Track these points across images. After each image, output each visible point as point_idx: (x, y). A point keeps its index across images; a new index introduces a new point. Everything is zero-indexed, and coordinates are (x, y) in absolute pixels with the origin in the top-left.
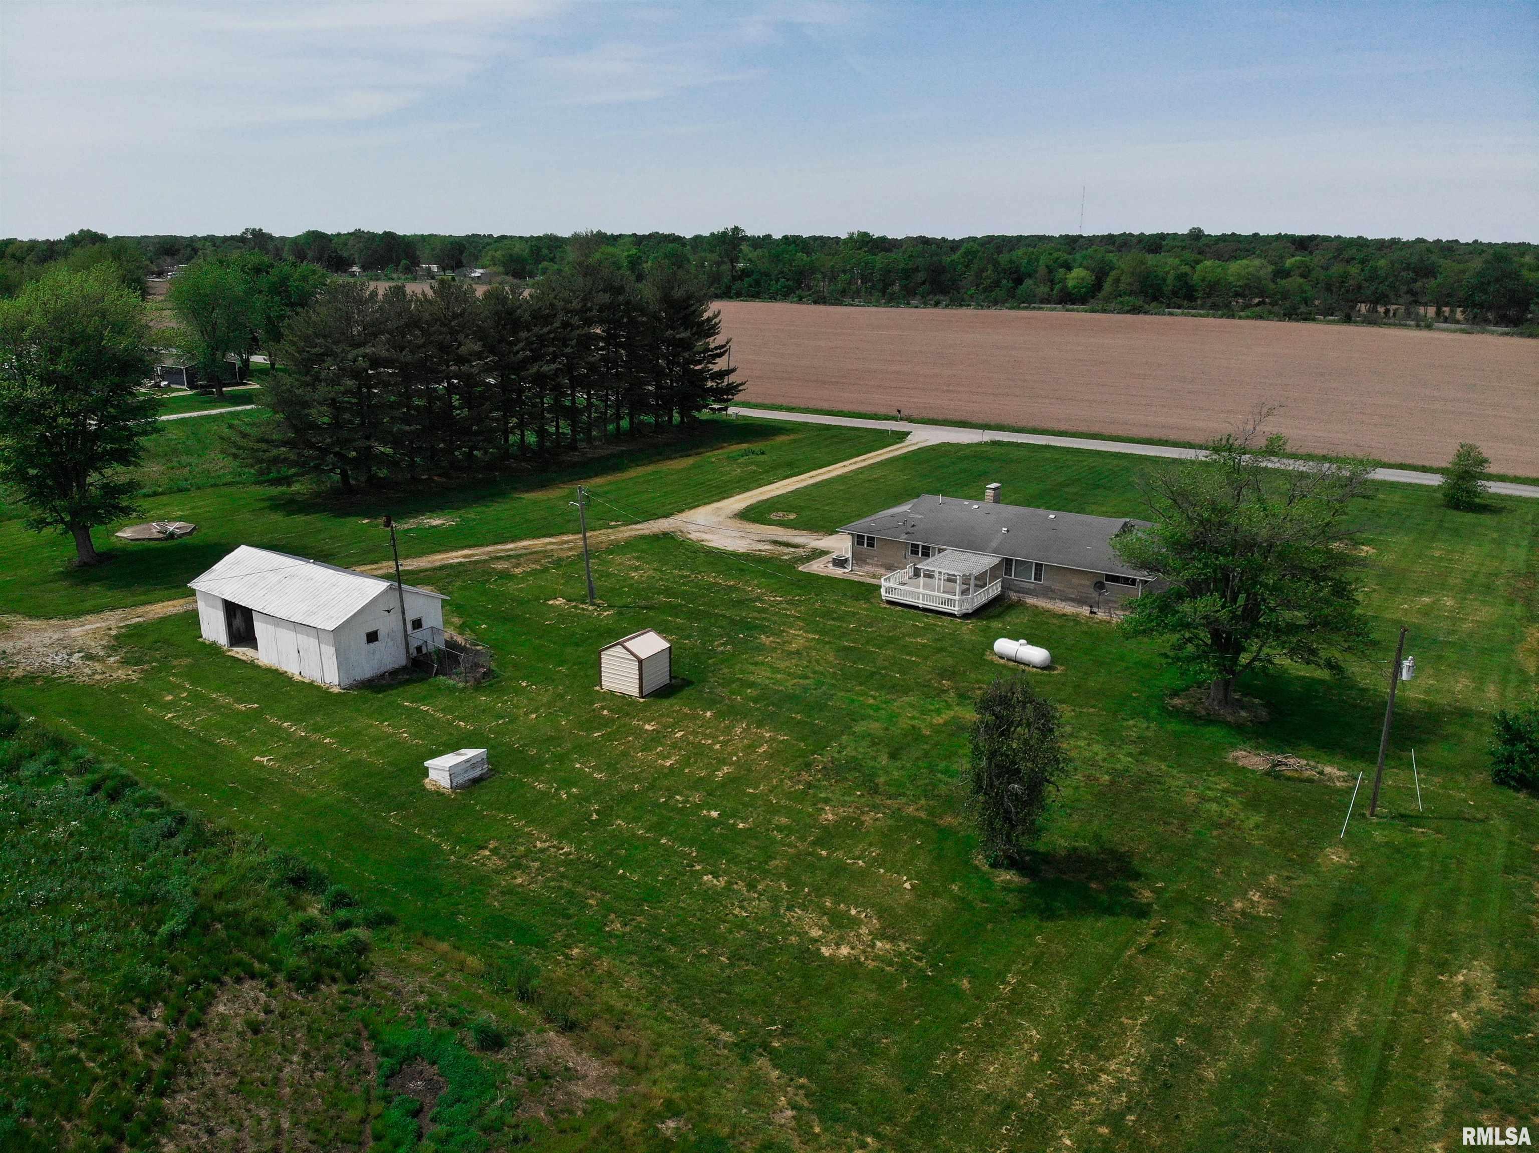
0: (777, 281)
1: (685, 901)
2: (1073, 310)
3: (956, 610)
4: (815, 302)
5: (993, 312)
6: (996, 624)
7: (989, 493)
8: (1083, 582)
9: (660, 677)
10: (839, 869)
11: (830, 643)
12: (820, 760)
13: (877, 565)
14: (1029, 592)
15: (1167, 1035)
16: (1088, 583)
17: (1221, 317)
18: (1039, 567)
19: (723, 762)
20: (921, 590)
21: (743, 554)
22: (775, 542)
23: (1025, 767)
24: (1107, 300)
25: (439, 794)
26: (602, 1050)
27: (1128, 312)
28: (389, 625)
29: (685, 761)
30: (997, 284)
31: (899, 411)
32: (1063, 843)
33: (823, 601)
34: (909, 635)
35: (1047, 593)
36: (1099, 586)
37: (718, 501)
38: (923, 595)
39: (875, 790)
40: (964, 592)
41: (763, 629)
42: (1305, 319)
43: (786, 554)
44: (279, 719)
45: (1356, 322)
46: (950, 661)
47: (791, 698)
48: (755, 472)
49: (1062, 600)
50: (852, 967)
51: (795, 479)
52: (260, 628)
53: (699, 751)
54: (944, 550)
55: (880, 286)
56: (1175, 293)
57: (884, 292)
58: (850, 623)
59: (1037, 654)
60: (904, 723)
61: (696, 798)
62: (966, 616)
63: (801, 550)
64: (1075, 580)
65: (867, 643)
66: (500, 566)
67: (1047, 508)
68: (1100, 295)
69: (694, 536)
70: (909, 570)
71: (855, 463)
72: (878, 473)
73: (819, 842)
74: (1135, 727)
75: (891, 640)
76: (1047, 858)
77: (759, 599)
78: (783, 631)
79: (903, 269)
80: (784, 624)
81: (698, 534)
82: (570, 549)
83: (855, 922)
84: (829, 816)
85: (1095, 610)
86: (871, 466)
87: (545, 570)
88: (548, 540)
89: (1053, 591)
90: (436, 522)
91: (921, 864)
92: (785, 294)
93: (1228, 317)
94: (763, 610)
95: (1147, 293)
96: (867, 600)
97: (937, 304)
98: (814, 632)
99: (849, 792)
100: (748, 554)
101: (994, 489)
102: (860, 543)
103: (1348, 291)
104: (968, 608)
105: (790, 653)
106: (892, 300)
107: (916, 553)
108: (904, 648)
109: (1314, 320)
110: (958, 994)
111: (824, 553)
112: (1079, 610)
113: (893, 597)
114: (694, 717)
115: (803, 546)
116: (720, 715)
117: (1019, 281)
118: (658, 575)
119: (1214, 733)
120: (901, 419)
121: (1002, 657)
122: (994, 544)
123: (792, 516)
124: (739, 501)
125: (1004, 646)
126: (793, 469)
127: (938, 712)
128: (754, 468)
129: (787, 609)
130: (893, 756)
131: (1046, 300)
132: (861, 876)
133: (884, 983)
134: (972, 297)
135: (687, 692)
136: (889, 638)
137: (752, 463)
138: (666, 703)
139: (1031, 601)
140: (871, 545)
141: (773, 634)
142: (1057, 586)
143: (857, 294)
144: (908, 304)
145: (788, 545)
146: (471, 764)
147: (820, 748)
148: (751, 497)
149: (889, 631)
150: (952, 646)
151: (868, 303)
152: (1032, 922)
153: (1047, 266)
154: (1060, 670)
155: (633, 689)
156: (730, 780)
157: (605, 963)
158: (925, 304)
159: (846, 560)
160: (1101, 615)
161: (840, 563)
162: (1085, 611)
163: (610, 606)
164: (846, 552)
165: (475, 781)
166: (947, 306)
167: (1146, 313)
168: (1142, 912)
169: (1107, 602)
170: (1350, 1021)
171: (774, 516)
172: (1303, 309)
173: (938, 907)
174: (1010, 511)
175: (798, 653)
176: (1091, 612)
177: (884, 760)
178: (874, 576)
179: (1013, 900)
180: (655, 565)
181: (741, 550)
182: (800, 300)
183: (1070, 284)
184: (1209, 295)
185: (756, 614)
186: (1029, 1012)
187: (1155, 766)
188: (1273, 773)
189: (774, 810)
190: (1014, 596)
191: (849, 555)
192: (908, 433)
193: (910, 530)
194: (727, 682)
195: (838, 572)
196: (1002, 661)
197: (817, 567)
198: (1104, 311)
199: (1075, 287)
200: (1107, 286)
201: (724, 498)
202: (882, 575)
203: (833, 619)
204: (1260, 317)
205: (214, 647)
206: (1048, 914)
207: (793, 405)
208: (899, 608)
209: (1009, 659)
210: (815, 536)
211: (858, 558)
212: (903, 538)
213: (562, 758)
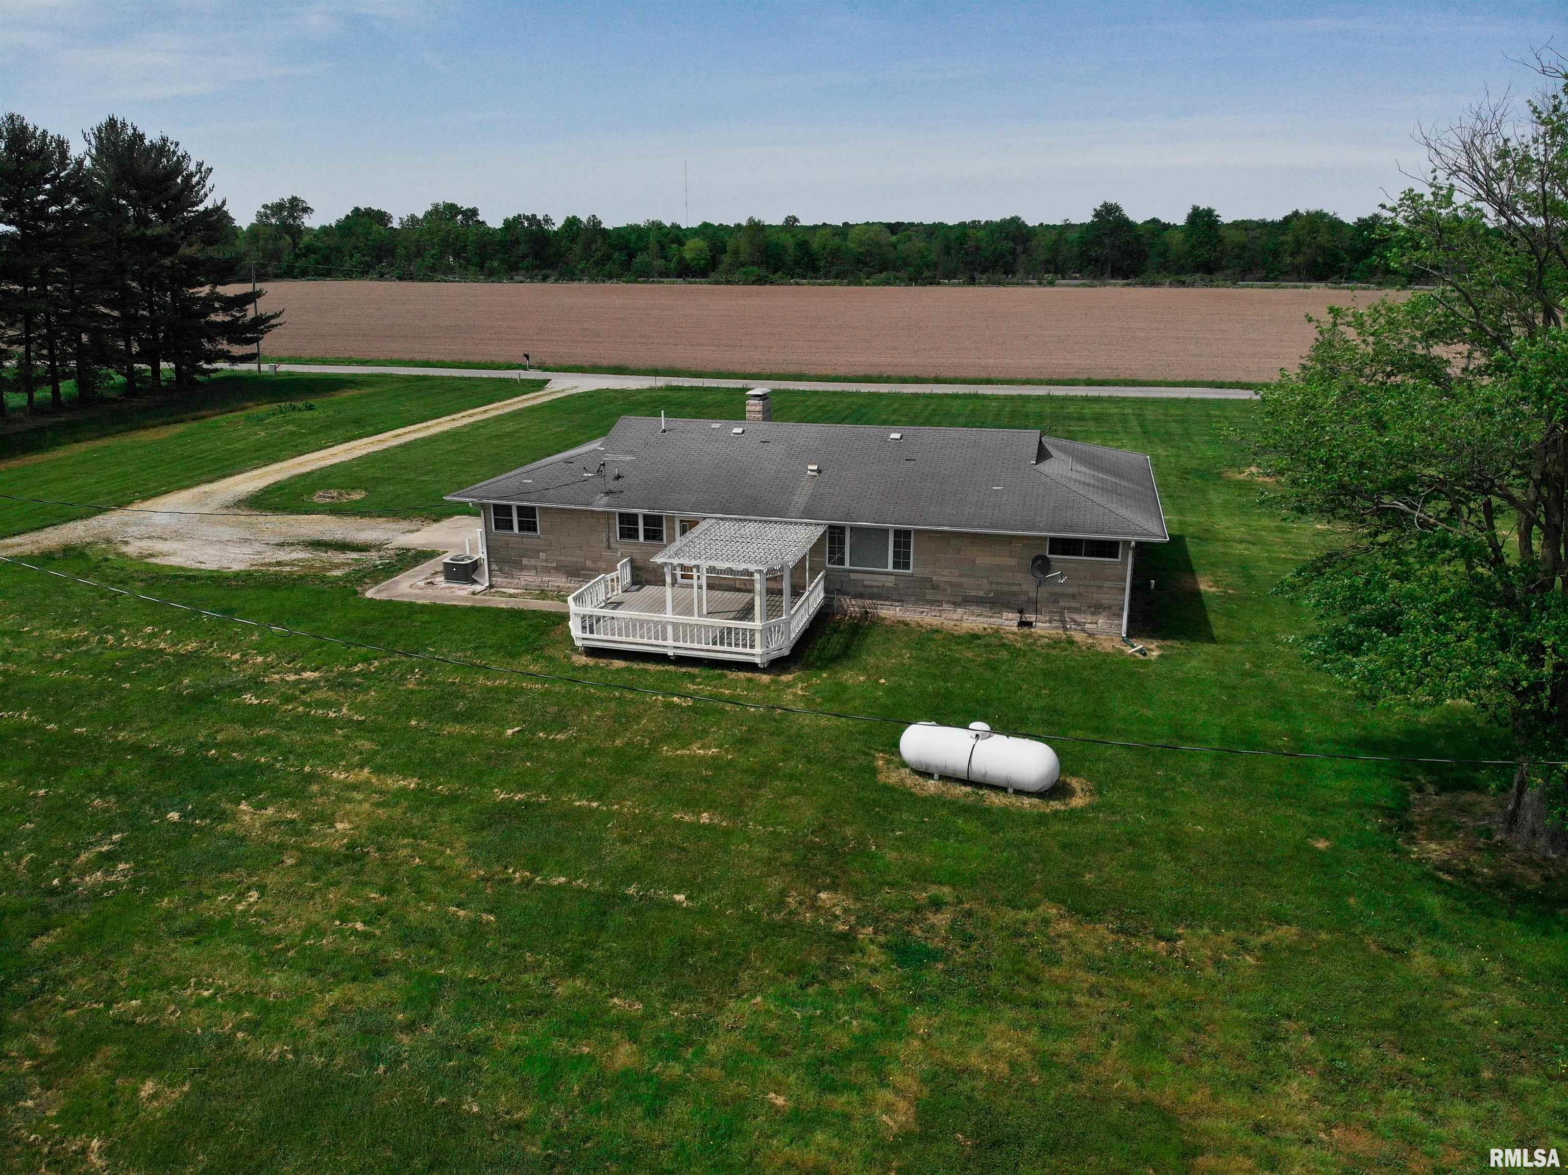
0: (352, 256)
2: (695, 283)
3: (757, 654)
4: (400, 279)
5: (608, 285)
7: (754, 407)
8: (997, 560)
11: (452, 799)
13: (547, 570)
14: (885, 595)
16: (1012, 562)
17: (848, 284)
18: (902, 537)
20: (669, 615)
21: (237, 575)
22: (318, 545)
24: (729, 271)
27: (753, 283)
30: (609, 257)
31: (527, 356)
33: (428, 668)
34: (670, 737)
35: (924, 592)
36: (1041, 565)
37: (211, 481)
38: (675, 626)
40: (773, 610)
41: (250, 783)
42: (931, 284)
43: (337, 566)
45: (980, 284)
48: (292, 434)
49: (956, 604)
51: (365, 440)
54: (694, 523)
55: (476, 259)
56: (797, 263)
57: (482, 267)
58: (503, 723)
59: (1028, 758)
62: (777, 665)
63: (374, 554)
64: (984, 559)
65: (562, 782)
67: (884, 422)
68: (721, 267)
69: (131, 550)
70: (623, 573)
71: (470, 416)
72: (510, 426)
77: (255, 684)
78: (311, 778)
79: (501, 241)
80: (315, 752)
81: (145, 544)
85: (1031, 617)
86: (498, 419)
89: (935, 587)
92: (363, 272)
93: (855, 285)
94: (261, 715)
95: (768, 264)
96: (541, 655)
97: (545, 279)
98: (404, 770)
100: (249, 574)
101: (762, 397)
102: (503, 524)
103: (967, 254)
104: (781, 645)
105: (329, 859)
106: (491, 275)
107: (633, 534)
108: (668, 786)
109: (939, 284)
111: (421, 556)
112: (996, 621)
113: (601, 638)
115: (379, 547)
117: (631, 256)
120: (531, 367)
121: (926, 774)
122: (801, 499)
123: (357, 496)
124: (253, 479)
125: (929, 742)
128: (291, 428)
129: (326, 704)
131: (665, 274)
134: (582, 272)
136: (619, 753)
137: (288, 422)
139: (889, 612)
140: (528, 525)
141: (278, 794)
142: (943, 576)
143: (450, 270)
144: (512, 279)
145: (343, 547)
148: (280, 471)
149: (611, 735)
150: (786, 754)
151: (464, 279)
153: (659, 242)
154: (1082, 792)
158: (532, 279)
159: (475, 566)
160: (1043, 627)
161: (462, 571)
162: (1008, 621)
164: (474, 549)
166: (557, 281)
167: (772, 283)
169: (1055, 598)
171: (319, 498)
172: (927, 273)
174: (807, 433)
175: (351, 858)
176: (1022, 624)
178: (543, 594)
181: (236, 567)
182: (381, 276)
183: (688, 256)
184: (832, 264)
185: (237, 731)
190: (853, 606)
191: (481, 554)
192: (545, 382)
193: (612, 485)
195: (461, 594)
196: (932, 786)
197: (409, 587)
198: (728, 283)
199: (693, 259)
200: (726, 259)
201: (224, 476)
202: (570, 591)
203: (457, 718)
204: (887, 283)
207: (367, 358)
208: (618, 664)
209: (947, 777)
210: (403, 526)
211: (503, 558)
212: (600, 504)
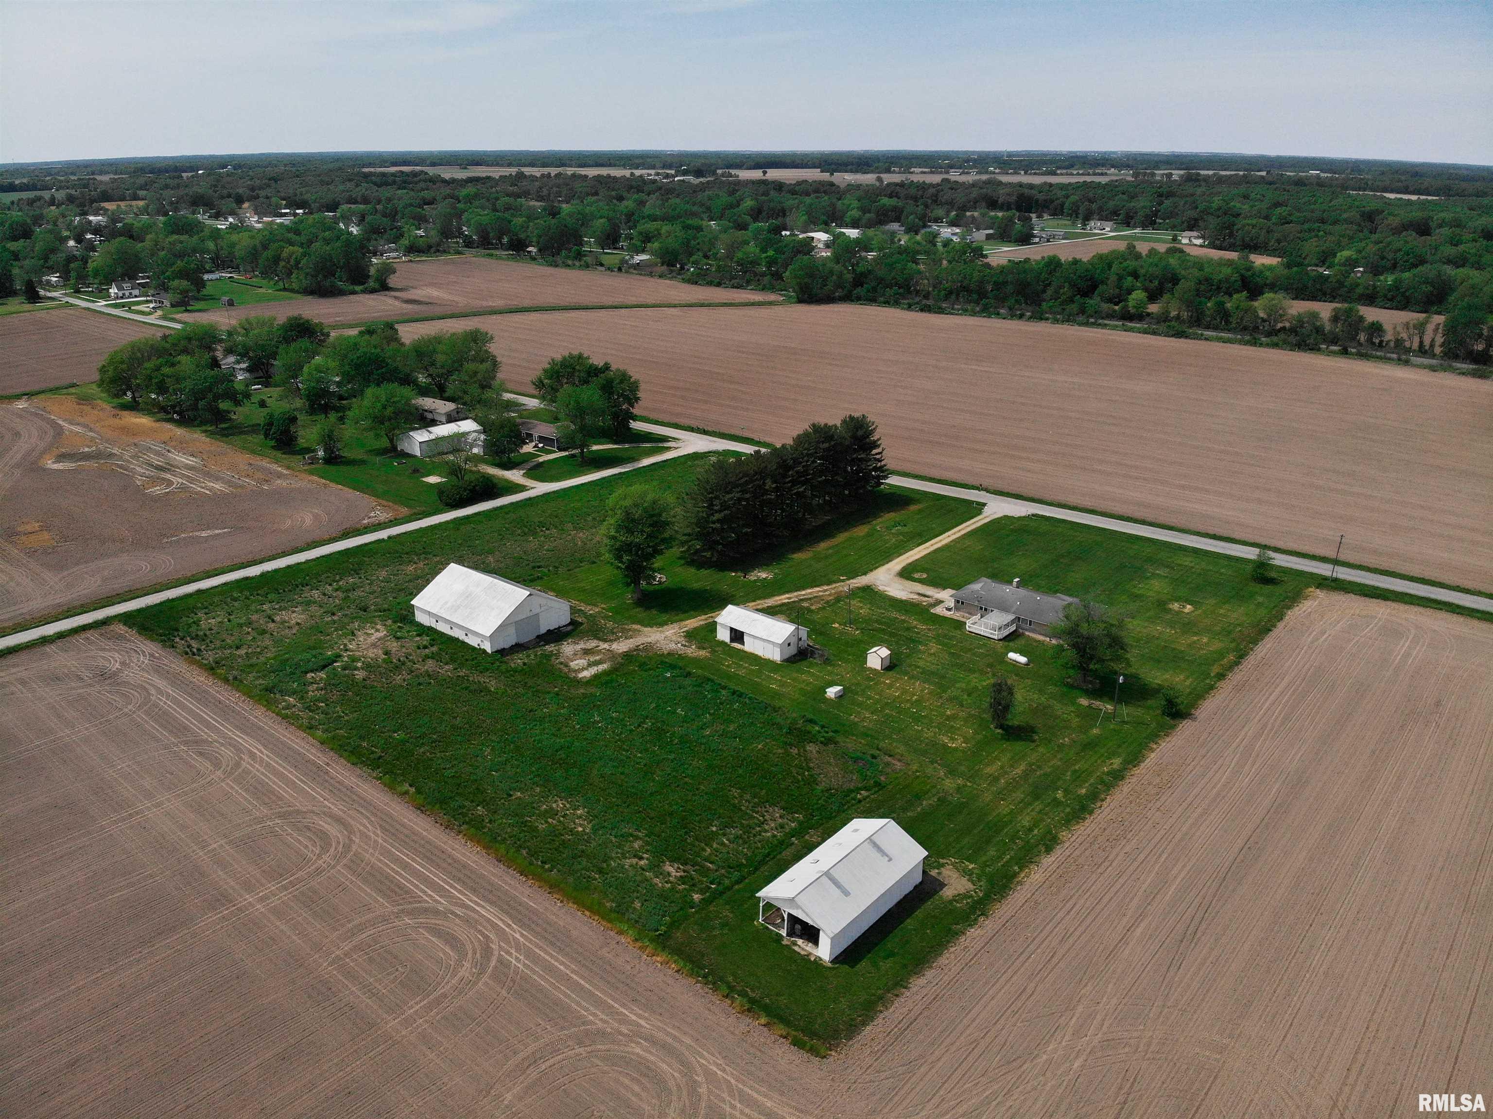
1: (911, 732)
2: (1130, 330)
3: (996, 637)
6: (1011, 644)
7: (1015, 584)
8: (1047, 628)
9: (887, 663)
10: (952, 727)
11: (946, 650)
12: (945, 696)
13: (965, 613)
14: (1026, 630)
15: (1031, 766)
18: (1031, 622)
19: (914, 695)
20: (983, 627)
21: (905, 601)
22: (919, 594)
23: (1003, 702)
25: (831, 700)
26: (899, 760)
28: (794, 640)
29: (902, 694)
32: (1016, 723)
33: (943, 629)
34: (976, 648)
35: (1034, 631)
37: (887, 563)
38: (983, 630)
39: (962, 706)
40: (1000, 630)
41: (920, 643)
42: (1313, 348)
43: (924, 602)
44: (769, 672)
46: (991, 660)
47: (933, 673)
48: (902, 541)
49: (1040, 634)
50: (956, 749)
51: (923, 546)
52: (746, 638)
53: (905, 692)
54: (993, 611)
57: (979, 303)
58: (955, 641)
59: (1023, 659)
60: (973, 684)
61: (908, 705)
62: (1000, 640)
63: (931, 599)
64: (1045, 628)
65: (960, 651)
66: (805, 604)
69: (881, 588)
70: (978, 617)
71: (955, 534)
72: (967, 543)
73: (946, 720)
74: (1051, 689)
75: (970, 650)
76: (1011, 727)
77: (916, 627)
78: (928, 643)
80: (928, 640)
82: (829, 595)
83: (957, 739)
84: (948, 713)
87: (824, 608)
88: (818, 589)
89: (1036, 630)
90: (763, 575)
91: (975, 726)
92: (897, 300)
96: (960, 630)
97: (1022, 315)
98: (940, 645)
99: (955, 706)
100: (908, 601)
102: (958, 602)
104: (1001, 637)
105: (931, 654)
106: (984, 311)
107: (982, 610)
108: (974, 654)
110: (982, 755)
111: (941, 602)
112: (1045, 639)
113: (971, 629)
114: (901, 679)
115: (932, 597)
116: (910, 678)
117: (1091, 290)
118: (871, 612)
119: (1077, 692)
120: (982, 489)
121: (1010, 660)
122: (1013, 609)
123: (925, 576)
124: (897, 563)
125: (1012, 655)
126: (922, 538)
127: (985, 681)
128: (901, 537)
129: (928, 633)
130: (969, 695)
132: (959, 729)
133: (963, 752)
134: (1050, 308)
135: (897, 669)
138: (890, 673)
139: (1027, 633)
140: (962, 603)
141: (924, 645)
142: (1038, 628)
144: (998, 313)
145: (925, 596)
146: (840, 691)
147: (945, 691)
148: (903, 561)
149: (969, 645)
150: (992, 654)
152: (1004, 741)
154: (1032, 665)
155: (879, 667)
156: (916, 701)
157: (895, 744)
158: (1012, 316)
159: (951, 607)
160: (1054, 641)
161: (949, 609)
162: (1048, 639)
163: (857, 629)
164: (952, 603)
165: (841, 696)
166: (1030, 318)
168: (1034, 741)
170: (1077, 767)
171: (917, 575)
173: (979, 737)
174: (1022, 592)
175: (934, 654)
176: (1050, 640)
177: (965, 697)
178: (963, 618)
179: (1000, 737)
180: (869, 606)
181: (904, 598)
183: (1131, 304)
184: (1242, 321)
185: (916, 634)
186: (999, 760)
187: (1052, 702)
188: (1089, 707)
189: (932, 710)
190: (1021, 631)
191: (953, 605)
192: (984, 505)
193: (980, 597)
194: (910, 666)
195: (948, 614)
196: (1009, 663)
197: (939, 610)
198: (1155, 333)
199: (1134, 307)
201: (889, 561)
202: (967, 618)
203: (947, 638)
205: (723, 643)
206: (1008, 740)
208: (973, 635)
209: (1011, 663)
210: (936, 590)
211: (957, 609)
212: (976, 603)
213: (863, 690)
